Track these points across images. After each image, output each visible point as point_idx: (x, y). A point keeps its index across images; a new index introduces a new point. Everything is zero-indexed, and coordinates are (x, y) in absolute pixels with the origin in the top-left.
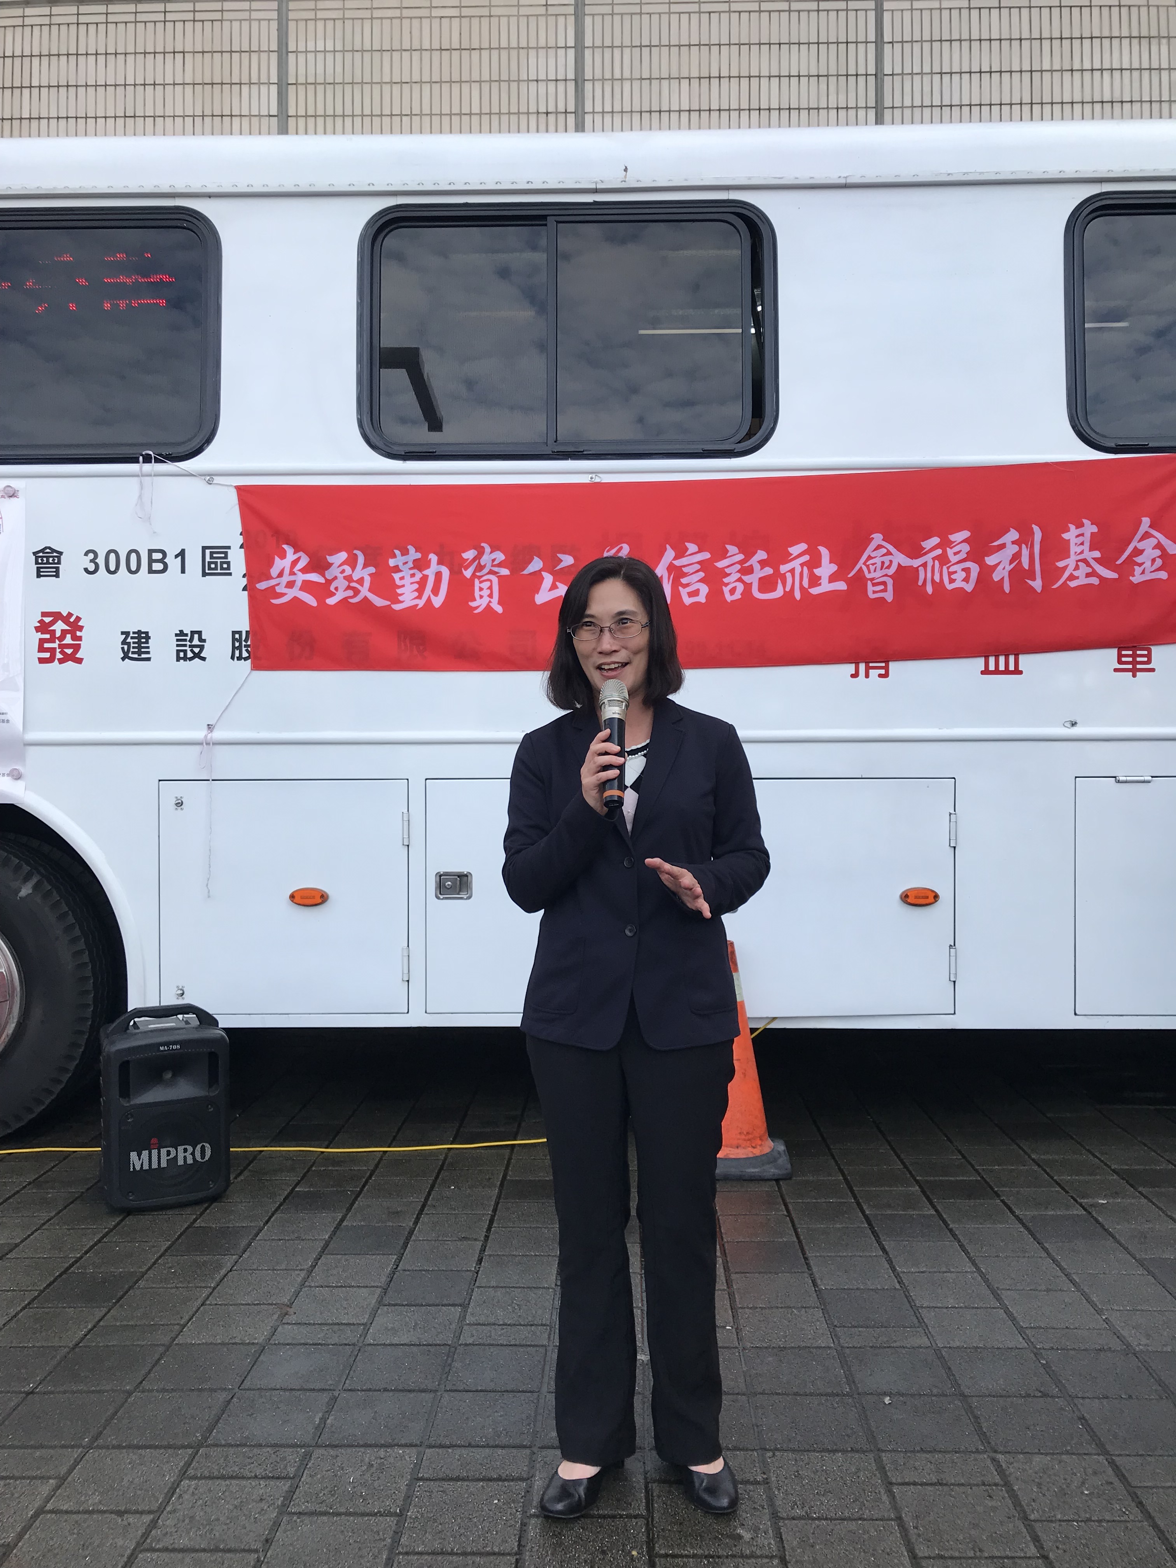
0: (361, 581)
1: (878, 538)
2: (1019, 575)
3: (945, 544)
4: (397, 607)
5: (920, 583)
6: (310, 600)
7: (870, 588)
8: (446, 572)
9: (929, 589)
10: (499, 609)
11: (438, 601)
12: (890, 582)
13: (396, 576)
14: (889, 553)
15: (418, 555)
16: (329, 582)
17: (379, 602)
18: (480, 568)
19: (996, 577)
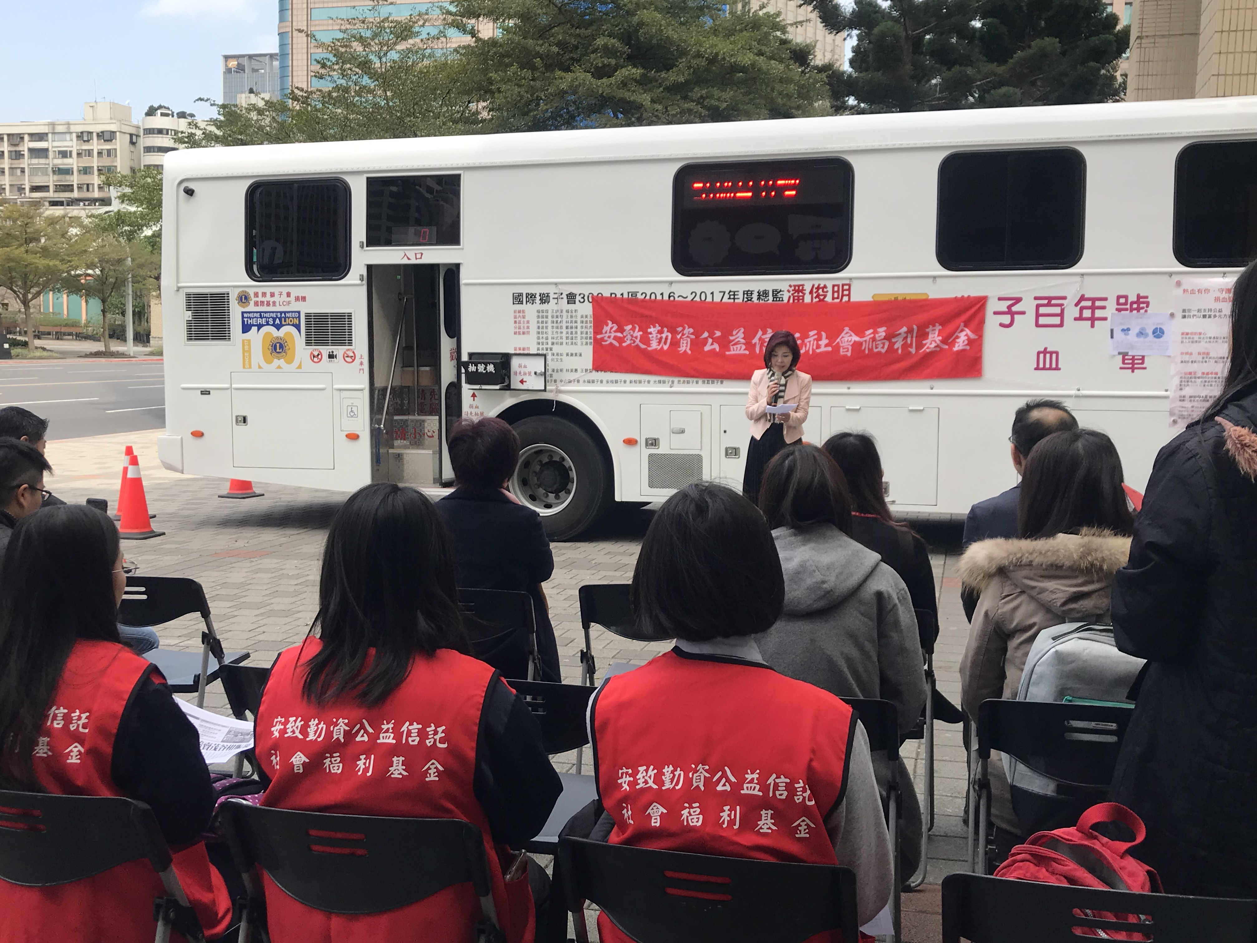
0: (636, 337)
1: (847, 329)
2: (905, 346)
3: (875, 332)
4: (649, 349)
5: (863, 348)
6: (616, 344)
7: (841, 350)
8: (670, 336)
9: (867, 352)
10: (689, 352)
11: (666, 347)
12: (850, 348)
13: (650, 336)
14: (851, 336)
15: (660, 328)
16: (624, 337)
17: (643, 346)
18: (683, 335)
19: (896, 346)
